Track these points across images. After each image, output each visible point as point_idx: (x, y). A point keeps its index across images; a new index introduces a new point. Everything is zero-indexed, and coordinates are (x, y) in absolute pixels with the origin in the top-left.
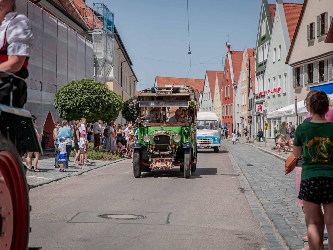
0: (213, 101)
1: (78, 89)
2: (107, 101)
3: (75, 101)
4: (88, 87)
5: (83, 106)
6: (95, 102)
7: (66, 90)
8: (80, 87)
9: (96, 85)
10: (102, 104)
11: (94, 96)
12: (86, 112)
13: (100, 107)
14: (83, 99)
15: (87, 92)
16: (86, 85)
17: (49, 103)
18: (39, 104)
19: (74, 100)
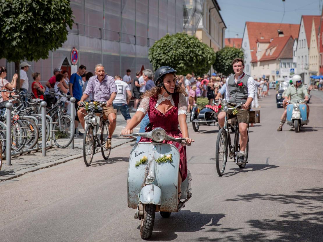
0: (309, 48)
1: (172, 43)
2: (201, 55)
3: (170, 56)
4: (182, 41)
5: (177, 60)
6: (190, 55)
7: (161, 44)
8: (174, 42)
9: (190, 39)
10: (197, 58)
11: (189, 50)
12: (180, 66)
13: (194, 61)
14: (177, 54)
15: (181, 46)
16: (181, 40)
17: (142, 57)
18: (133, 58)
19: (168, 54)
